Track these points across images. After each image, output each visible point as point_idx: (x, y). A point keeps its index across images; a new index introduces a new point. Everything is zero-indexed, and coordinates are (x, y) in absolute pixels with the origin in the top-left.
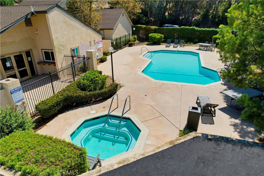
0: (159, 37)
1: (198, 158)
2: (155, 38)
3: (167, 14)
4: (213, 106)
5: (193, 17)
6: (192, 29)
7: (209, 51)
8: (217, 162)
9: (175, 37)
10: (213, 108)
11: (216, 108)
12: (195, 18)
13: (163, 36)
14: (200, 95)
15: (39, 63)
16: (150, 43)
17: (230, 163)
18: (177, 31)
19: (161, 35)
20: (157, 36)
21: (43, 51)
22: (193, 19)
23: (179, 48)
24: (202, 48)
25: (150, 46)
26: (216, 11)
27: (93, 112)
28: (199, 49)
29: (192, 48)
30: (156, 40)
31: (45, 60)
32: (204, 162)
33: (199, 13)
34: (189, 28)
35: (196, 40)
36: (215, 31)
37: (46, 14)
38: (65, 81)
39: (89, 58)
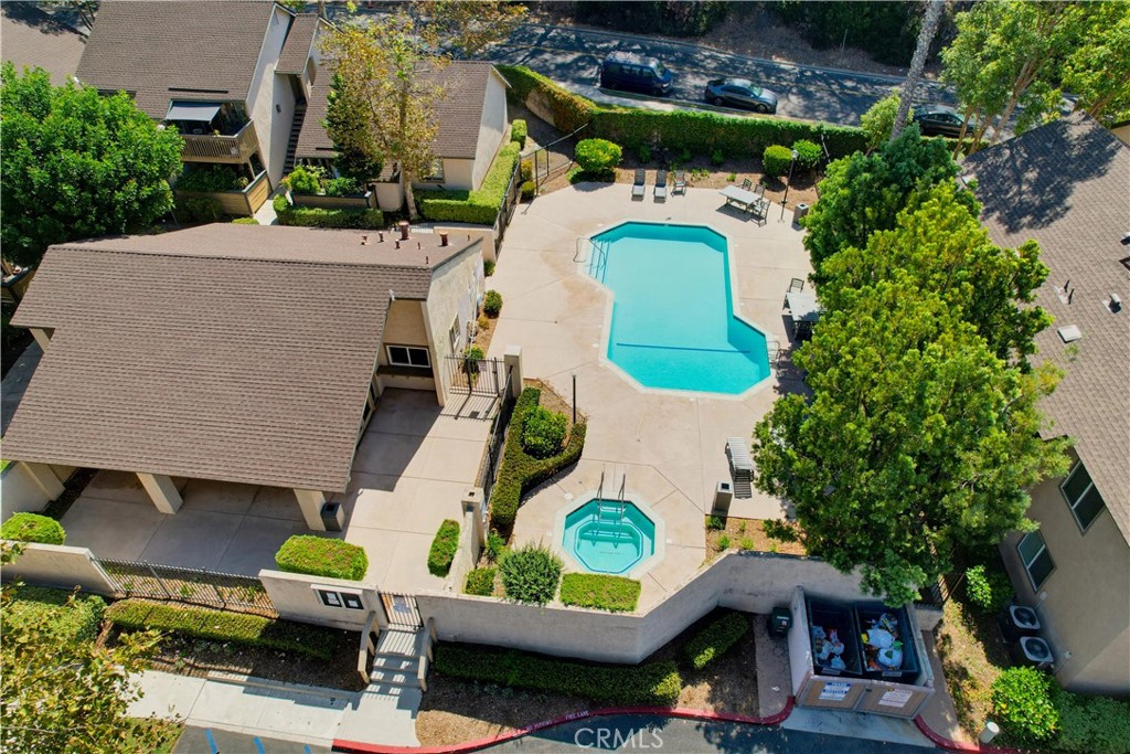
0: (608, 158)
2: (597, 164)
6: (706, 119)
7: (752, 216)
9: (655, 141)
13: (620, 151)
19: (613, 148)
20: (602, 154)
21: (388, 346)
23: (669, 208)
27: (569, 496)
28: (725, 208)
30: (600, 169)
31: (391, 363)
35: (718, 158)
37: (422, 303)
38: (461, 414)
39: (511, 367)
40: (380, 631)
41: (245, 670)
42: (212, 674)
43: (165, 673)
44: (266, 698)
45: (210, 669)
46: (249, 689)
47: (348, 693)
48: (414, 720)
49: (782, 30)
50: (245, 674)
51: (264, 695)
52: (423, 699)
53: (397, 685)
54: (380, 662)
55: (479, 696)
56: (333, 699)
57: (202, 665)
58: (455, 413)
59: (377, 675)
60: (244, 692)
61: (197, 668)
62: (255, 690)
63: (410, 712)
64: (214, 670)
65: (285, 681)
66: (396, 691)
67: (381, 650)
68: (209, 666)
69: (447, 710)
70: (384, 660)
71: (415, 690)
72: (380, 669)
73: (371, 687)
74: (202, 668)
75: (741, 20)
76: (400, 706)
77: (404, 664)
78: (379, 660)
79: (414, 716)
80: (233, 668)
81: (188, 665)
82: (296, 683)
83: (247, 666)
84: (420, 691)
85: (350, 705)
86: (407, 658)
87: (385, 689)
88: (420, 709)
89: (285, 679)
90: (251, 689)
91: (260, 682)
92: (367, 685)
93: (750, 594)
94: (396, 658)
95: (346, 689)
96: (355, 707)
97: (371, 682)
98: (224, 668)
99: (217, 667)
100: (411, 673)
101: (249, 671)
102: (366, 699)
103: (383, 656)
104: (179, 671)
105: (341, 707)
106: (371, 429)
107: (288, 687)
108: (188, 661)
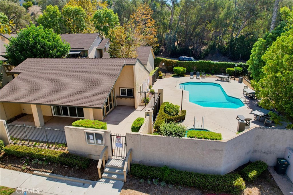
0: (183, 70)
1: (256, 136)
2: (180, 71)
3: (176, 44)
4: (248, 120)
5: (201, 48)
6: (209, 62)
7: (226, 81)
8: (264, 137)
9: (195, 69)
10: (248, 121)
11: (250, 121)
12: (203, 48)
13: (186, 69)
14: (238, 115)
15: (117, 97)
16: (175, 75)
17: (268, 137)
18: (196, 65)
19: (184, 68)
20: (181, 69)
21: (120, 89)
22: (202, 49)
23: (201, 80)
24: (220, 79)
25: (175, 78)
26: (221, 43)
28: (218, 80)
29: (212, 79)
30: (180, 73)
31: (121, 95)
32: (258, 138)
33: (206, 44)
34: (206, 61)
35: (213, 72)
36: (227, 64)
37: (134, 66)
38: (143, 110)
39: (160, 94)
40: (109, 159)
41: (49, 171)
42: (35, 172)
43: (17, 171)
44: (55, 182)
45: (35, 170)
46: (49, 179)
47: (91, 181)
48: (120, 193)
49: (223, 57)
50: (49, 173)
51: (55, 181)
52: (124, 185)
53: (113, 179)
54: (107, 170)
55: (150, 185)
56: (84, 184)
57: (33, 169)
58: (140, 110)
59: (104, 175)
60: (47, 180)
61: (30, 170)
62: (51, 179)
63: (118, 190)
64: (37, 171)
65: (65, 176)
66: (113, 182)
67: (108, 165)
68: (35, 169)
69: (135, 189)
70: (109, 169)
71: (121, 182)
72: (106, 173)
73: (101, 180)
74: (32, 170)
75: (212, 56)
76: (113, 187)
77: (117, 171)
78: (107, 169)
79: (119, 191)
80: (45, 170)
81: (27, 168)
82: (69, 176)
83: (51, 170)
84: (123, 182)
85: (91, 186)
86: (119, 168)
87: (107, 180)
88: (122, 188)
89: (65, 175)
90: (50, 179)
91: (54, 176)
92: (100, 179)
93: (264, 153)
94: (114, 168)
95: (90, 180)
96: (93, 186)
97: (102, 178)
98: (41, 170)
99: (39, 170)
100: (120, 175)
101: (51, 171)
102: (98, 184)
103: (108, 168)
104: (23, 170)
105: (87, 187)
106: (112, 112)
107: (66, 178)
108: (27, 167)
